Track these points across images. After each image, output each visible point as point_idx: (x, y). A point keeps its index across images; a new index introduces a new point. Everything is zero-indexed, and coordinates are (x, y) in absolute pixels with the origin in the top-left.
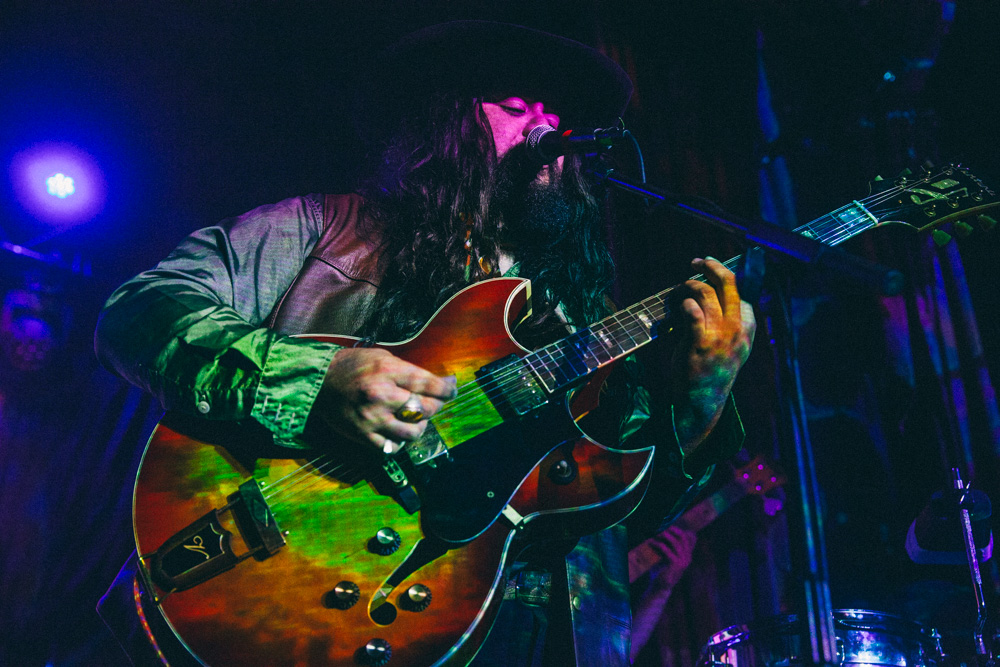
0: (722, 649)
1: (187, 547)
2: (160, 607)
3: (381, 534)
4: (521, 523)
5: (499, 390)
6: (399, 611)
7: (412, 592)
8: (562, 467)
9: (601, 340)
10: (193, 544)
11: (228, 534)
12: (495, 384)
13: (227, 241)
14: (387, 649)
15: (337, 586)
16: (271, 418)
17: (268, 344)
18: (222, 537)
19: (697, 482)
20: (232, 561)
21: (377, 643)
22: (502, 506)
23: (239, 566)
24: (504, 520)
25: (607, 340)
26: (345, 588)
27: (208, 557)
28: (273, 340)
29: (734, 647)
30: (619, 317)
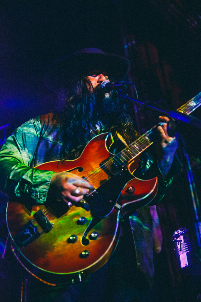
0: (178, 236)
1: (25, 233)
2: (21, 252)
3: (80, 219)
4: (121, 208)
5: (107, 169)
6: (90, 241)
7: (93, 235)
8: (130, 189)
9: (136, 148)
10: (26, 232)
11: (36, 227)
12: (106, 167)
13: (16, 140)
14: (88, 253)
15: (70, 237)
16: (37, 197)
17: (32, 174)
18: (34, 229)
19: (168, 183)
20: (38, 235)
21: (85, 251)
22: (115, 204)
23: (41, 236)
24: (116, 207)
25: (137, 147)
26: (73, 237)
27: (31, 235)
28: (34, 173)
29: (182, 234)
30: (140, 139)
